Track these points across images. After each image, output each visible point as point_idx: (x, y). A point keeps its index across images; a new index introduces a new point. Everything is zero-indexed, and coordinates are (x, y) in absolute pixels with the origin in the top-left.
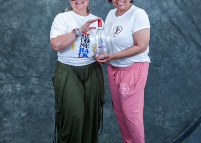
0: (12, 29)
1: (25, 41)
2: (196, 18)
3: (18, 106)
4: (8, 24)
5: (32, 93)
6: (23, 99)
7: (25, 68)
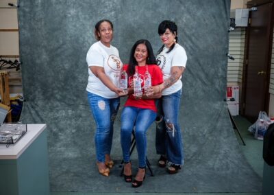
0: (65, 69)
1: (74, 78)
2: (201, 61)
3: (70, 125)
4: (61, 66)
5: (80, 116)
6: (73, 120)
7: (75, 98)
